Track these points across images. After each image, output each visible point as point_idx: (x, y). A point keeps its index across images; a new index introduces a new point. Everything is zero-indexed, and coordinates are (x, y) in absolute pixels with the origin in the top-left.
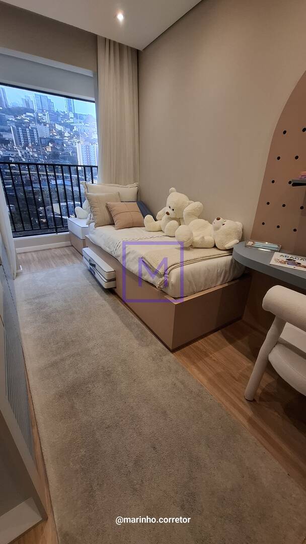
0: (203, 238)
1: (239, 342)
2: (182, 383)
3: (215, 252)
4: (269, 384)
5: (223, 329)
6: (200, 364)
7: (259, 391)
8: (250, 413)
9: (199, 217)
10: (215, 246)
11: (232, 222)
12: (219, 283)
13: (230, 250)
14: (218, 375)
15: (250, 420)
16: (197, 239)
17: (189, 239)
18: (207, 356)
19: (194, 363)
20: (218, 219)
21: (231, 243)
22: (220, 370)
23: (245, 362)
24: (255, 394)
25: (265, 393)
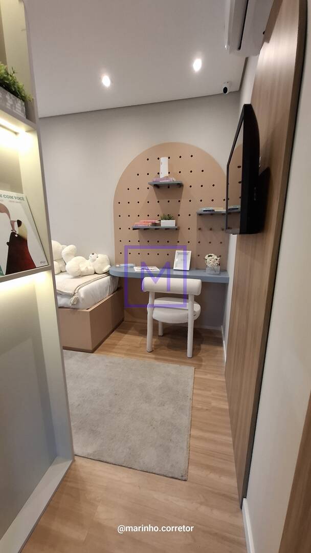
0: (87, 268)
1: (130, 331)
2: (111, 362)
3: (96, 276)
4: (156, 342)
5: (117, 329)
6: (114, 350)
7: (153, 346)
8: (154, 356)
9: (75, 256)
10: (95, 273)
11: (102, 255)
12: (107, 295)
13: (107, 273)
14: (128, 350)
15: (156, 359)
16: (83, 269)
17: (79, 269)
18: (116, 345)
19: (111, 352)
20: (93, 254)
21: (107, 268)
22: (128, 348)
23: (139, 339)
24: (152, 348)
25: (155, 345)
